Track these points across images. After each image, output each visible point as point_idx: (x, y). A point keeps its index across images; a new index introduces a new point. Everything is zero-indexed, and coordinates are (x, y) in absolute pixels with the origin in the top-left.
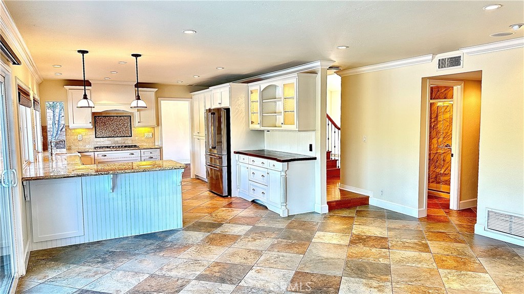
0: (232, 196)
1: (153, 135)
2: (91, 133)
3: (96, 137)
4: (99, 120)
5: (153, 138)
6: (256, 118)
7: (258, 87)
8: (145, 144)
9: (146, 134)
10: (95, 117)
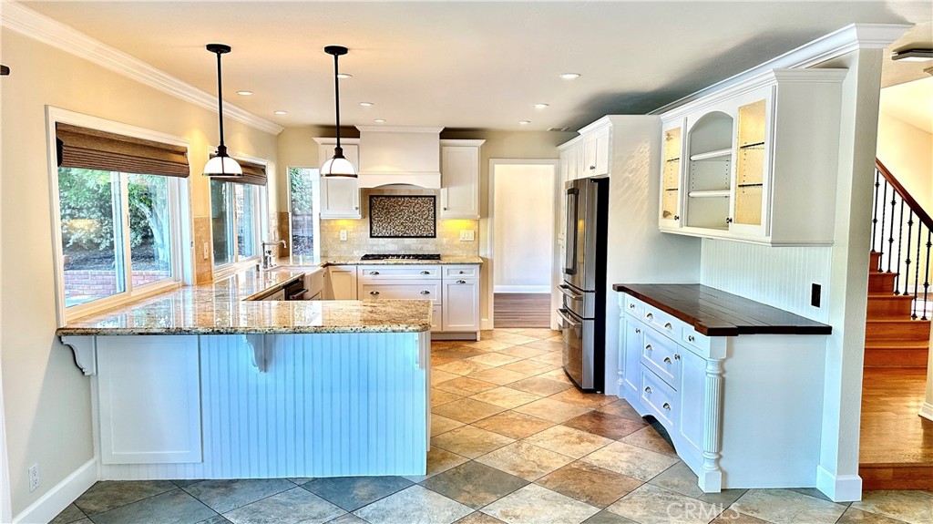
0: (606, 393)
1: (477, 235)
2: (363, 228)
3: (371, 237)
4: (378, 204)
5: (476, 242)
6: (675, 203)
7: (680, 123)
8: (459, 252)
9: (462, 232)
10: (371, 197)
